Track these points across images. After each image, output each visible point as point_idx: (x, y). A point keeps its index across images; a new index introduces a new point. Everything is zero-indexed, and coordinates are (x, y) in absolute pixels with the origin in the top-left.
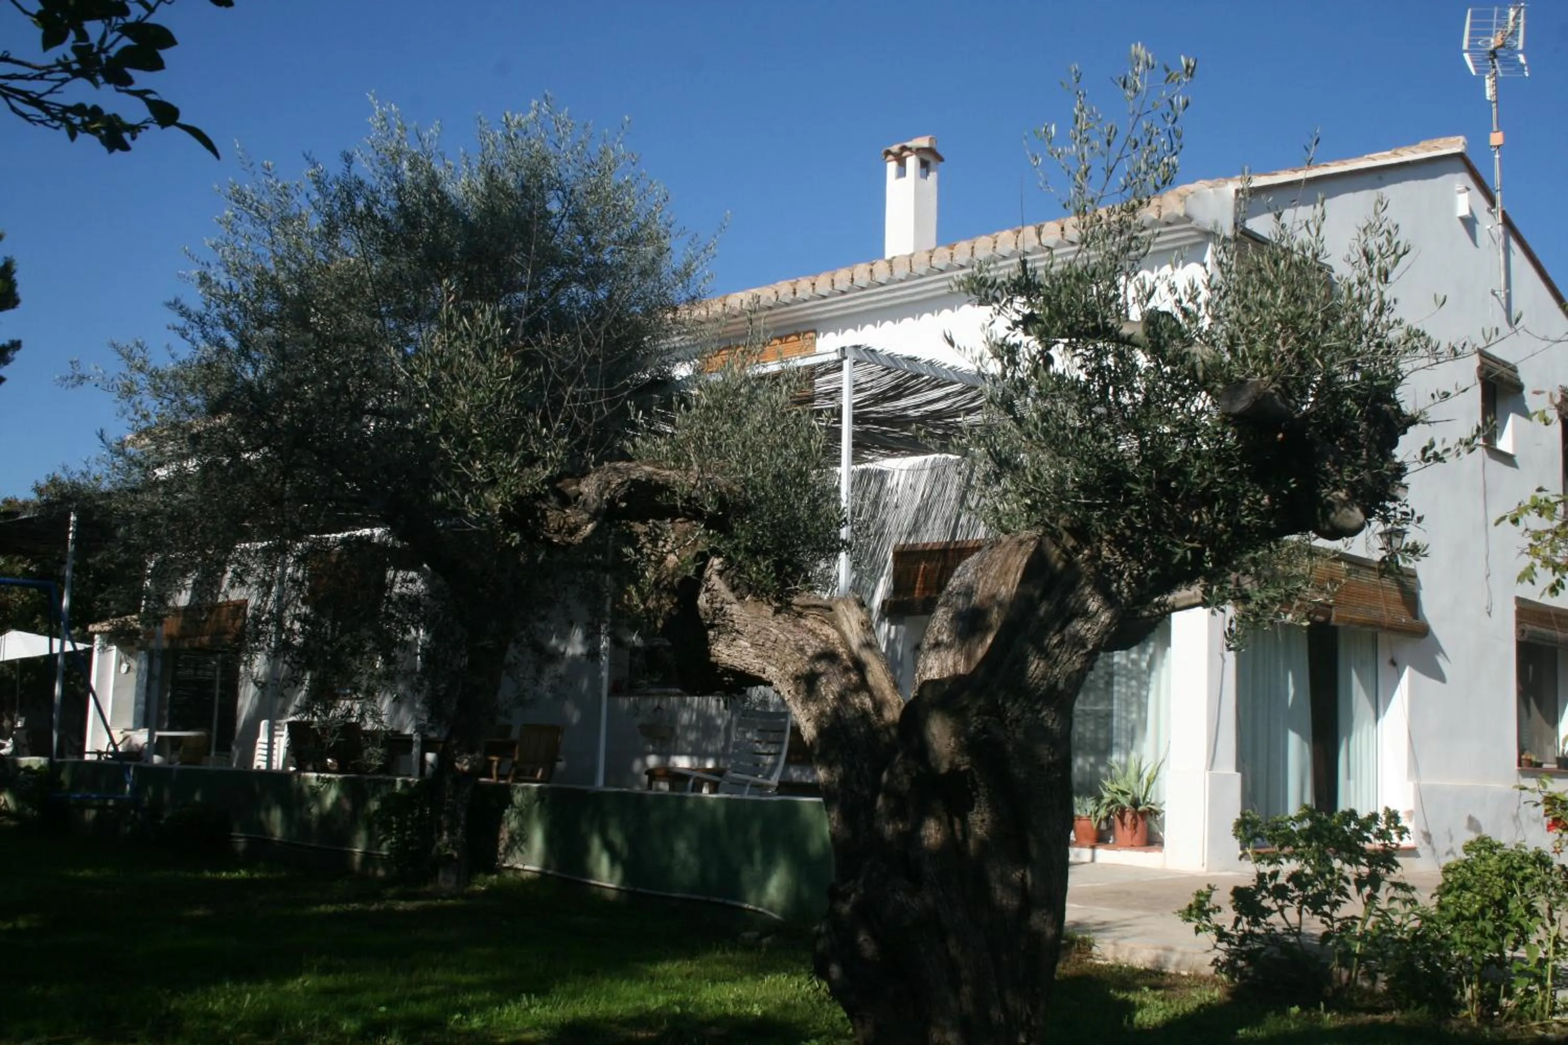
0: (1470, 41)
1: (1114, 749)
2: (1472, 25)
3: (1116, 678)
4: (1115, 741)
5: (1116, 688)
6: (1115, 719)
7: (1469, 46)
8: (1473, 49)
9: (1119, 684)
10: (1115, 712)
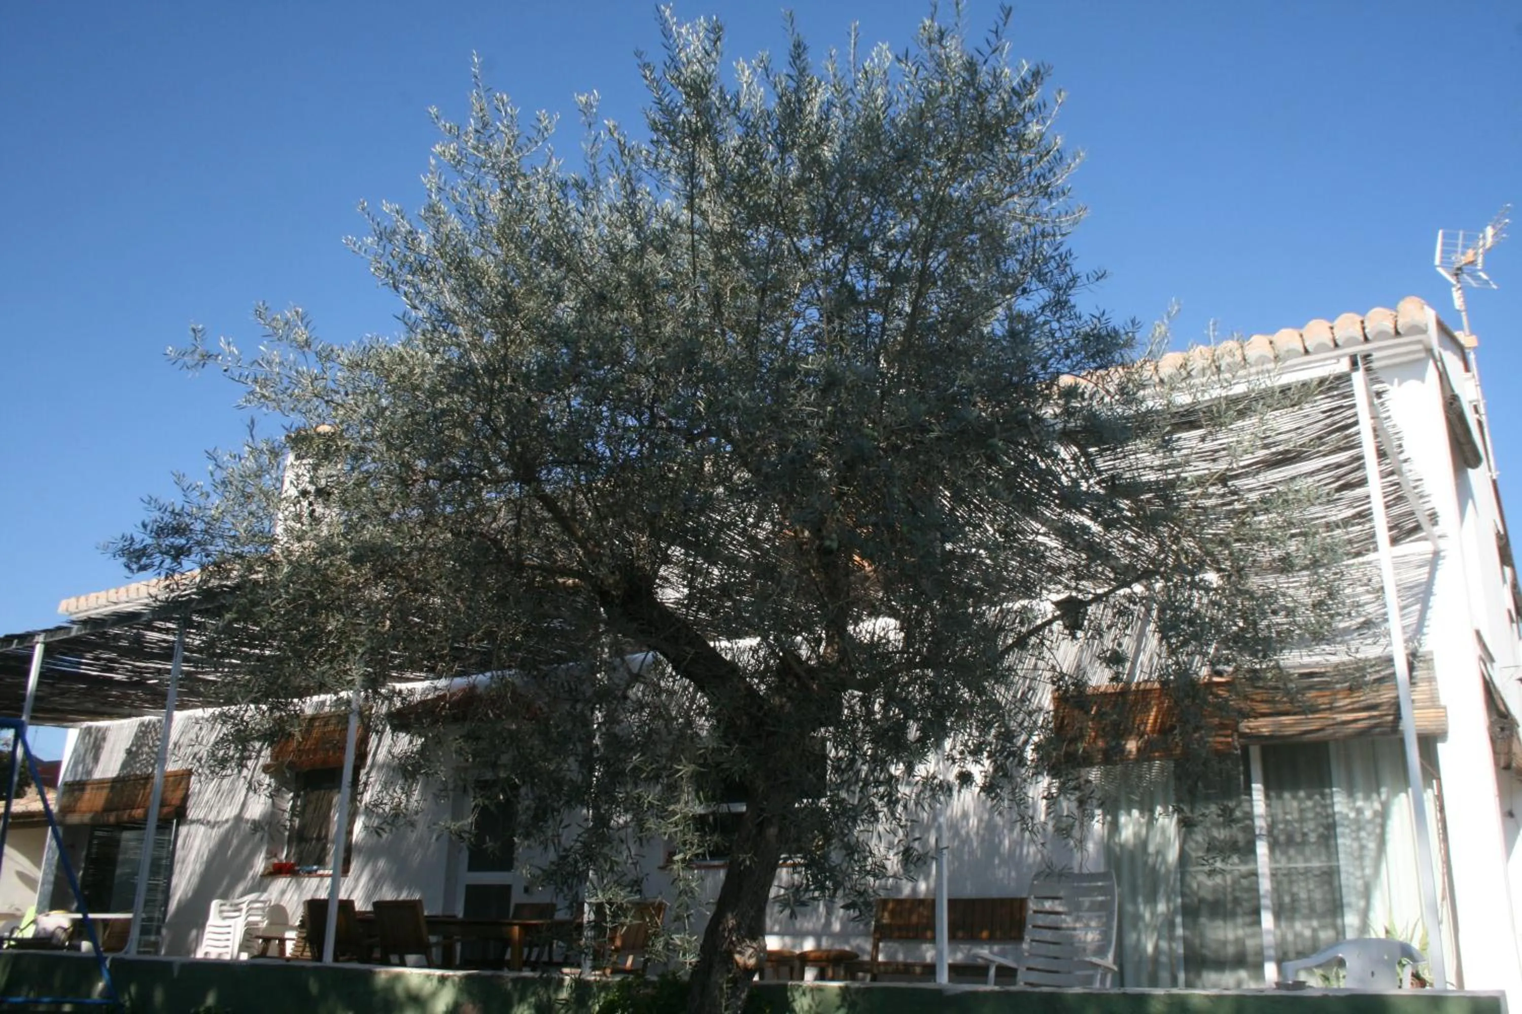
0: (1442, 258)
1: (1346, 910)
2: (1444, 244)
3: (1339, 830)
4: (1345, 900)
5: (1340, 841)
6: (1343, 876)
7: (1442, 262)
8: (1445, 263)
9: (1343, 835)
10: (1343, 869)
